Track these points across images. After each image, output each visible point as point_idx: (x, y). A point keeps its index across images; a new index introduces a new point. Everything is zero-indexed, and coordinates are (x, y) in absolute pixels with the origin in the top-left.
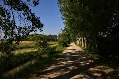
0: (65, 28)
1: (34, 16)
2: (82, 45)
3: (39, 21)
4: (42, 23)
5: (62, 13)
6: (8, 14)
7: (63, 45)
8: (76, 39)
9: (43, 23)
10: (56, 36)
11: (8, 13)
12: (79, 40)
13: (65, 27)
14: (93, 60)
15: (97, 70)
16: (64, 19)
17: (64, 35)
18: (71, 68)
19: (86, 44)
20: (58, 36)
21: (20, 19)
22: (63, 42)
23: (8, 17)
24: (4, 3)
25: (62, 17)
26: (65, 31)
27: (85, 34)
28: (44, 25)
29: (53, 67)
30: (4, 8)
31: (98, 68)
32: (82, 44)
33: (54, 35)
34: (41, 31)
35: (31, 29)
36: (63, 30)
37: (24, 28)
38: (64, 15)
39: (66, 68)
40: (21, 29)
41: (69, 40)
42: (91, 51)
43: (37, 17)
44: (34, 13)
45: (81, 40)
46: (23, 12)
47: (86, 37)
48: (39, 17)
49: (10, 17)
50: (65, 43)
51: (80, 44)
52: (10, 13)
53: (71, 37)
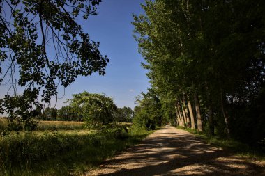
0: (150, 90)
1: (87, 41)
2: (190, 127)
3: (98, 51)
4: (104, 56)
5: (143, 54)
6: (33, 32)
7: (147, 126)
8: (175, 115)
9: (106, 56)
10: (128, 110)
11: (32, 30)
12: (182, 115)
13: (150, 88)
14: (222, 147)
15: (234, 160)
16: (148, 68)
17: (149, 104)
18: (172, 156)
19: (199, 122)
20: (133, 109)
21: (56, 44)
22: (146, 118)
23: (32, 37)
24: (25, 9)
25: (143, 64)
26: (151, 98)
27: (198, 100)
28: (108, 61)
29: (127, 155)
30: (24, 16)
31: (237, 158)
32: (190, 124)
33: (125, 108)
34: (100, 74)
35: (79, 67)
36: (146, 93)
37: (63, 67)
38: (149, 58)
39: (158, 156)
40: (57, 67)
41: (160, 118)
42: (214, 135)
43: (94, 43)
44: (87, 35)
45: (188, 115)
46: (62, 32)
47: (200, 107)
48: (98, 43)
49: (36, 38)
50: (150, 121)
51: (185, 125)
52: (35, 30)
53: (165, 110)
